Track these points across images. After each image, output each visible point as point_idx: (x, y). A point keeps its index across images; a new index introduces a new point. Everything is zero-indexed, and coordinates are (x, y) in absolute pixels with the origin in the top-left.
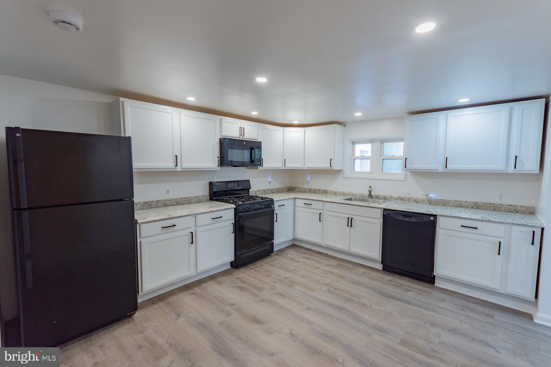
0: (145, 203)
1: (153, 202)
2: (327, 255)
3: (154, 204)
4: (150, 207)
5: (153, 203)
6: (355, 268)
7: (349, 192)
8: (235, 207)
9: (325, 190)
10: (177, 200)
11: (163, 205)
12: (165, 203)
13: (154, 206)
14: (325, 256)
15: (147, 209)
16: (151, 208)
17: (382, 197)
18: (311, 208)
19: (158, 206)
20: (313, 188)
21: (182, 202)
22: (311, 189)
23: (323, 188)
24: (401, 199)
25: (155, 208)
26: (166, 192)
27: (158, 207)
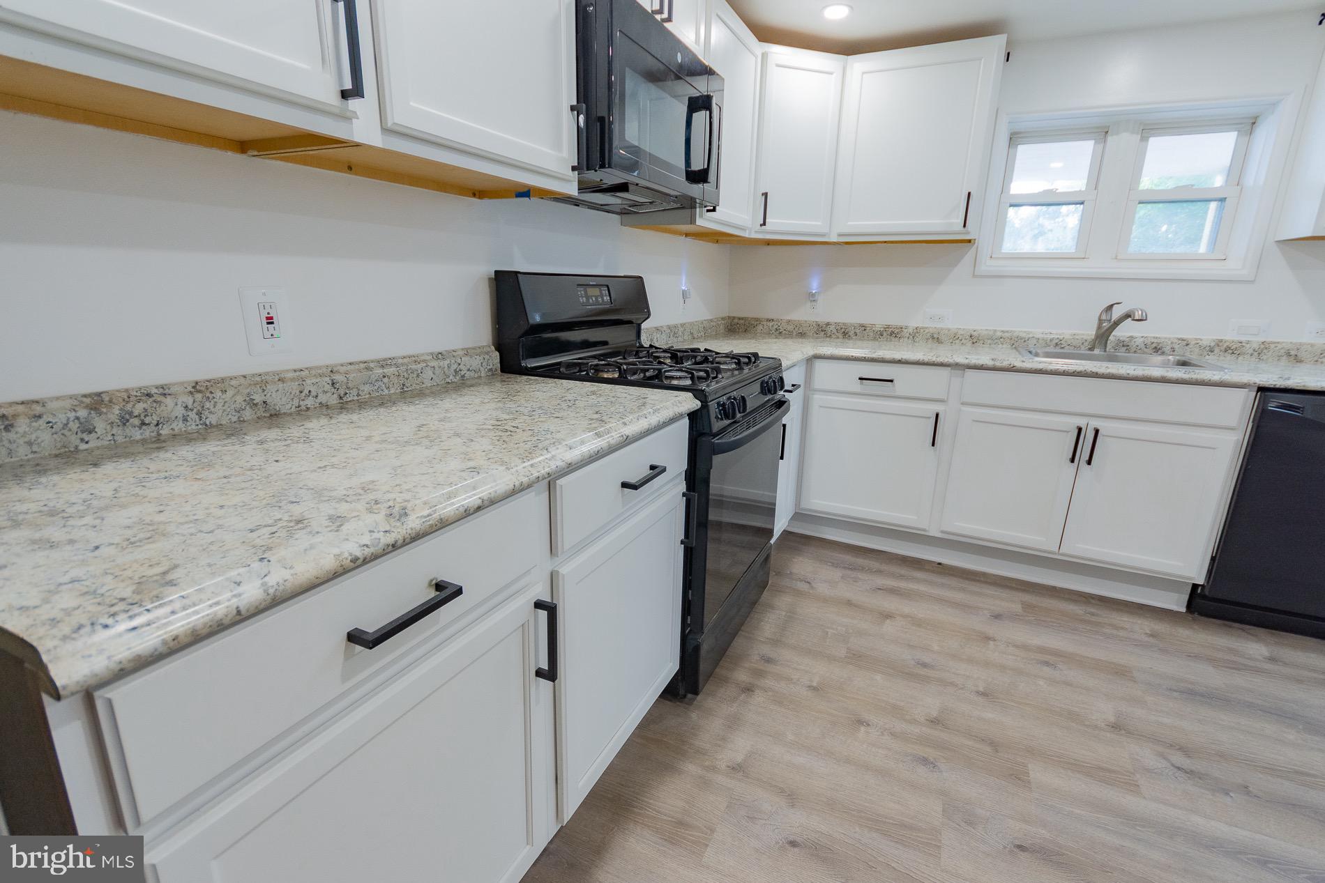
0: (97, 402)
1: (165, 391)
2: (940, 568)
3: (171, 407)
4: (148, 432)
5: (169, 401)
6: (1097, 615)
7: (995, 331)
8: (695, 404)
9: (888, 327)
10: (337, 377)
11: (248, 414)
12: (258, 398)
13: (178, 426)
14: (933, 572)
15: (118, 452)
16: (159, 443)
17: (1142, 346)
18: (893, 394)
19: (213, 419)
20: (832, 320)
21: (367, 388)
22: (828, 324)
23: (879, 318)
24: (1226, 351)
25: (188, 438)
26: (258, 322)
27: (207, 431)
